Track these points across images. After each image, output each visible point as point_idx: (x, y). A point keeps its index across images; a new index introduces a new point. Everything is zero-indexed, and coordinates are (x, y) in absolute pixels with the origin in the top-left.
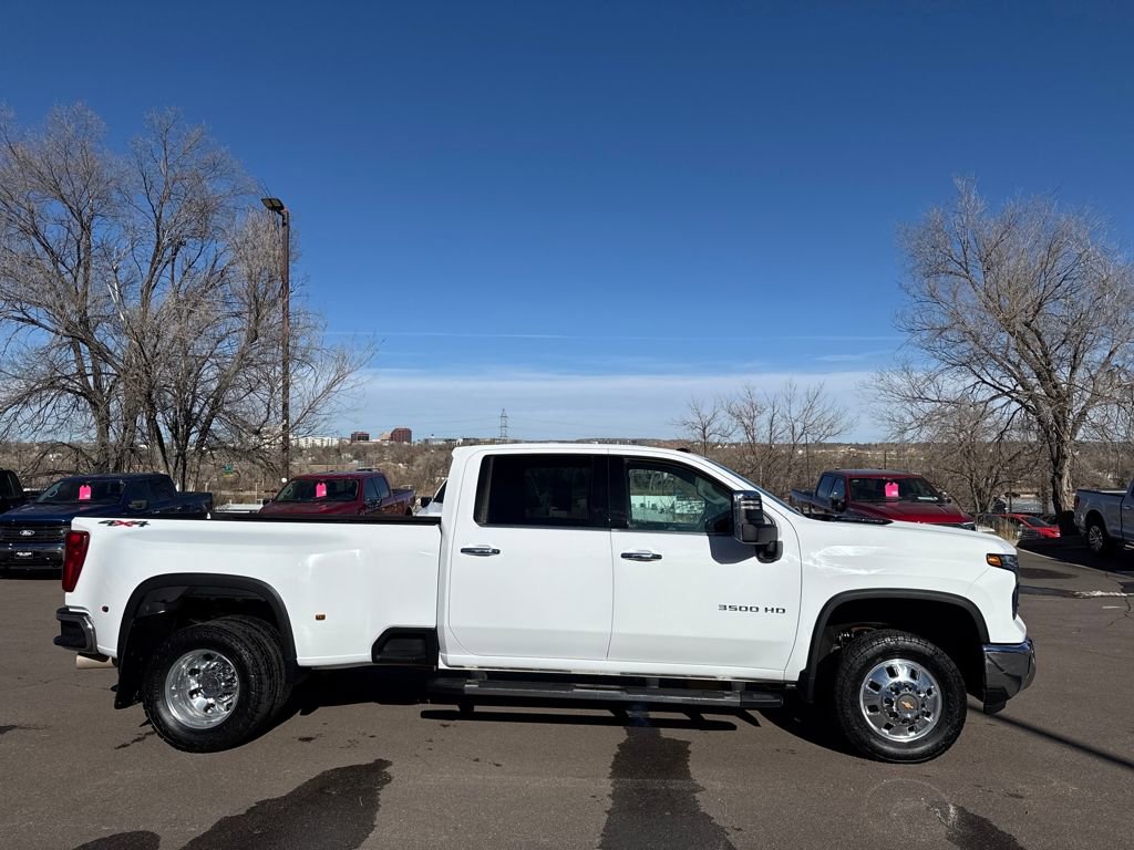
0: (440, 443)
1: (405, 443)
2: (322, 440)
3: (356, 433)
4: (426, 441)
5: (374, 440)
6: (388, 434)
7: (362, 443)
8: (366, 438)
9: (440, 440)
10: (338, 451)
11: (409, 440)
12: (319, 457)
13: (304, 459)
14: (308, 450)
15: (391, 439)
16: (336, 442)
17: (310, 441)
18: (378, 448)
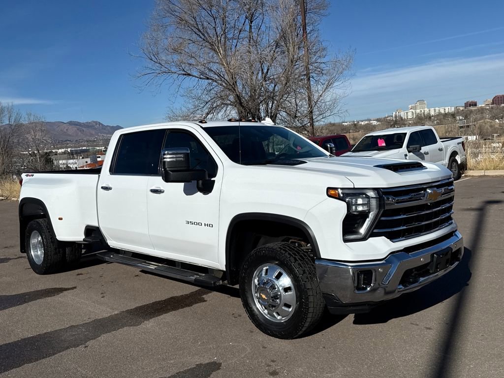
1: (503, 105)
2: (445, 110)
3: (467, 103)
5: (479, 105)
6: (490, 100)
7: (472, 108)
8: (475, 104)
10: (453, 115)
12: (440, 120)
13: (433, 122)
14: (434, 116)
15: (493, 103)
16: (453, 109)
17: (437, 111)
18: (482, 110)
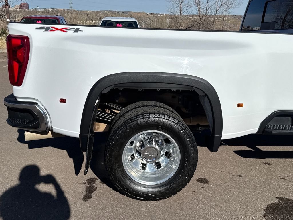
0: (42, 10)
1: (27, 10)
4: (36, 9)
5: (13, 8)
6: (18, 6)
9: (42, 9)
11: (28, 8)
15: (20, 8)
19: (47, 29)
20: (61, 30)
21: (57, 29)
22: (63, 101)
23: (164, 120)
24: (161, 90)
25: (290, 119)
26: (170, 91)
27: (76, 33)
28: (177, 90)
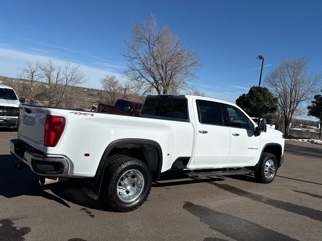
19: (76, 113)
20: (84, 114)
21: (81, 114)
22: (87, 155)
23: (130, 164)
24: (123, 148)
25: (182, 161)
26: (127, 149)
27: (92, 116)
28: (131, 148)
